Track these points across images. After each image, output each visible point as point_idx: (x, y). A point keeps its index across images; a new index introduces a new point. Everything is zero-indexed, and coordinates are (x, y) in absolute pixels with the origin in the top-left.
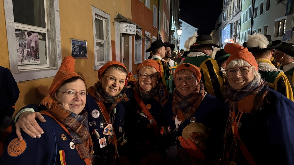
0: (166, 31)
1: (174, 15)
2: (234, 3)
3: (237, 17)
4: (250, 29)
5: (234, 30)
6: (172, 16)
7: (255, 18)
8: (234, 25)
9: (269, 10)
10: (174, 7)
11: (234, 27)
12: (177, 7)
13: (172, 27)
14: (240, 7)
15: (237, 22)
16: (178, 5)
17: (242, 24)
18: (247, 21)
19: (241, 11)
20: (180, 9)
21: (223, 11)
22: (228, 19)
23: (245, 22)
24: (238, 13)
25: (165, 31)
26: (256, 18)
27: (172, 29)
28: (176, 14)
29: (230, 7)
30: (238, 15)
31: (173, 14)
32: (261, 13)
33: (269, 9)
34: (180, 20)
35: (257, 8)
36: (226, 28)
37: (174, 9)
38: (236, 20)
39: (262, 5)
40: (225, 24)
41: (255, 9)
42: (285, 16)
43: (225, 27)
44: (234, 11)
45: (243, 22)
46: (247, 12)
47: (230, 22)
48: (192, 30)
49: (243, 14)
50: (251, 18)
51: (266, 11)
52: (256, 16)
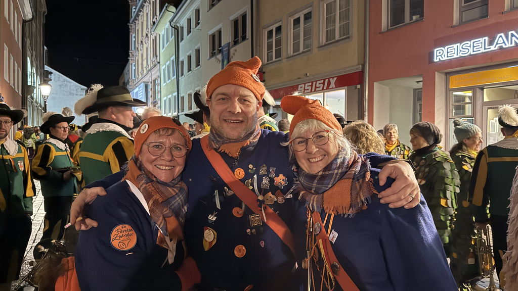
0: (14, 85)
1: (32, 56)
2: (147, 49)
3: (155, 74)
4: (176, 94)
5: (150, 93)
6: (28, 58)
7: (181, 76)
8: (151, 86)
9: (199, 67)
10: (31, 40)
11: (150, 88)
12: (39, 41)
13: (29, 80)
14: (157, 57)
15: (155, 81)
16: (40, 39)
17: (163, 84)
18: (170, 81)
19: (159, 63)
20: (45, 48)
21: (130, 60)
22: (140, 74)
23: (168, 82)
24: (155, 66)
25: (12, 85)
26: (183, 76)
27: (29, 84)
28: (36, 55)
29: (142, 55)
30: (156, 69)
31: (29, 53)
32: (189, 70)
34: (47, 68)
35: (182, 62)
36: (137, 89)
37: (31, 44)
38: (153, 78)
39: (189, 57)
40: (135, 83)
41: (180, 63)
43: (136, 87)
44: (149, 63)
45: (165, 82)
46: (168, 67)
47: (144, 80)
48: (75, 89)
49: (162, 68)
50: (175, 77)
51: (196, 67)
52: (182, 74)
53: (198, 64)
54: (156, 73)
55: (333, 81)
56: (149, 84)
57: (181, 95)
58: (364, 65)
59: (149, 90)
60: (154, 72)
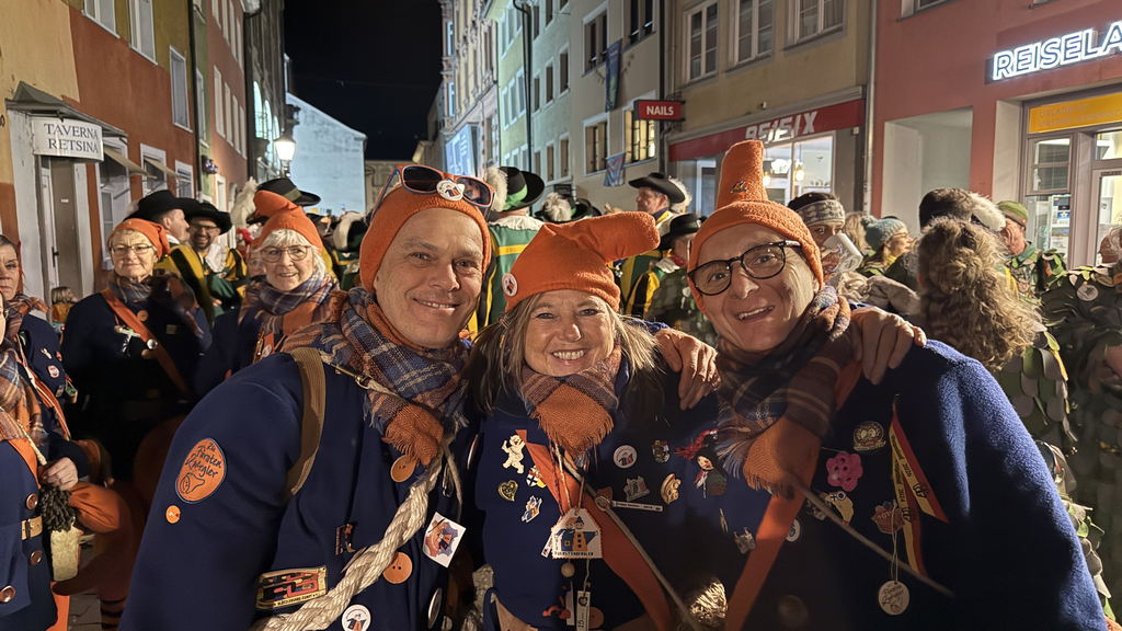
0: (233, 141)
1: (262, 79)
2: (475, 52)
3: (489, 105)
4: (525, 147)
5: (482, 145)
6: (255, 84)
7: (536, 110)
8: (482, 131)
9: (567, 91)
10: (260, 49)
11: (481, 134)
12: (273, 48)
13: (259, 127)
14: (492, 69)
15: (490, 120)
16: (277, 42)
17: (504, 128)
18: (515, 119)
19: (496, 82)
20: (286, 58)
21: (445, 77)
22: (463, 106)
23: (512, 123)
24: (489, 89)
25: (229, 140)
26: (539, 110)
27: (259, 135)
28: (270, 77)
29: (466, 65)
30: (490, 96)
31: (256, 74)
32: (550, 97)
33: (566, 87)
34: (291, 99)
35: (537, 81)
36: (456, 139)
37: (260, 56)
38: (487, 115)
39: (550, 70)
40: (455, 124)
41: (533, 83)
42: (606, 111)
43: (457, 132)
44: (479, 84)
45: (507, 122)
46: (513, 90)
47: (471, 119)
48: (343, 139)
49: (502, 93)
50: (525, 111)
51: (562, 91)
52: (537, 107)
53: (564, 86)
54: (491, 103)
55: (810, 118)
56: (480, 126)
57: (535, 149)
58: (865, 87)
59: (480, 139)
60: (488, 101)
